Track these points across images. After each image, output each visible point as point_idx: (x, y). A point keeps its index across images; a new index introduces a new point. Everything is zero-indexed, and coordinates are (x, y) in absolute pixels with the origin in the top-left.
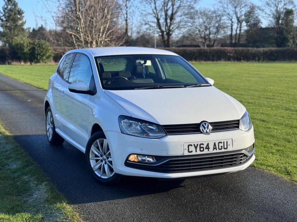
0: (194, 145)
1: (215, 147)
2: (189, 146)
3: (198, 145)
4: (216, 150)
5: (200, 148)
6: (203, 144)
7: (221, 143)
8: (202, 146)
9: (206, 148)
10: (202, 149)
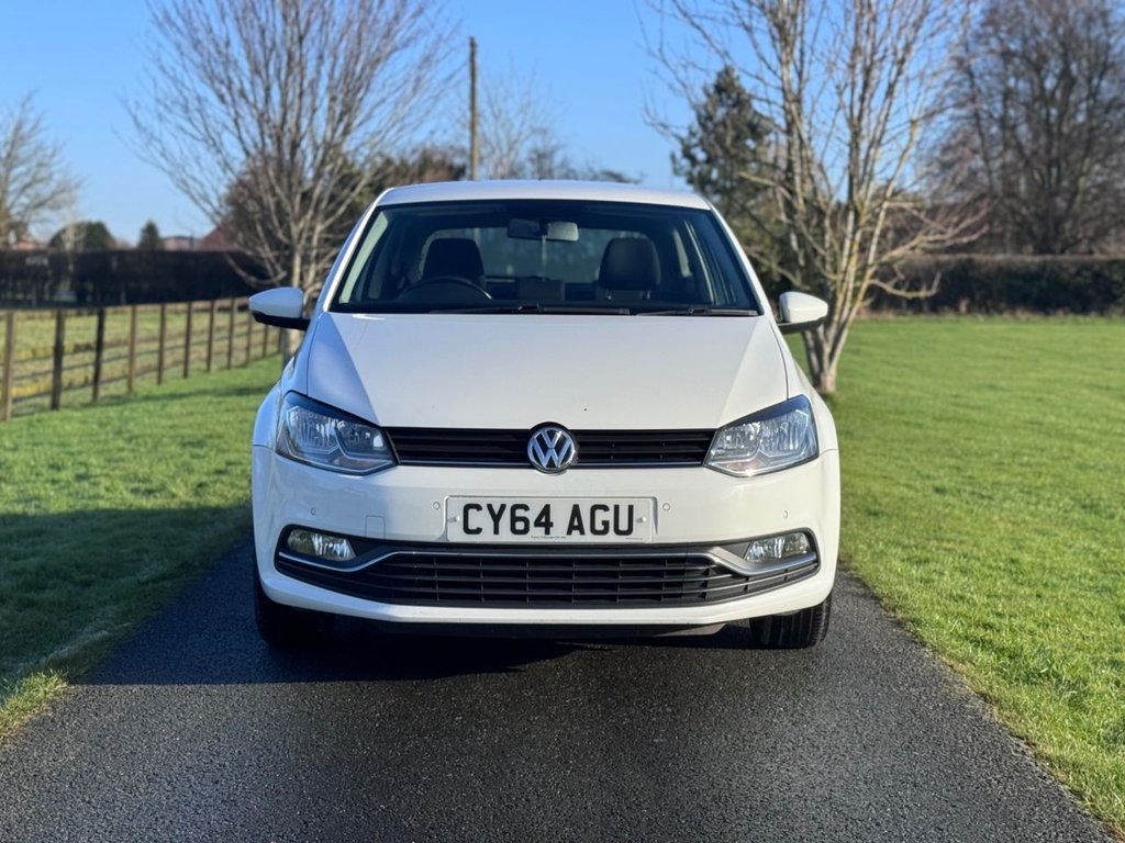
0: (490, 507)
1: (576, 523)
2: (467, 508)
3: (503, 507)
4: (582, 533)
5: (514, 519)
6: (526, 508)
7: (605, 508)
8: (520, 513)
9: (538, 523)
10: (520, 526)
